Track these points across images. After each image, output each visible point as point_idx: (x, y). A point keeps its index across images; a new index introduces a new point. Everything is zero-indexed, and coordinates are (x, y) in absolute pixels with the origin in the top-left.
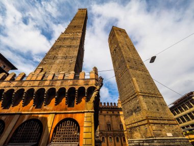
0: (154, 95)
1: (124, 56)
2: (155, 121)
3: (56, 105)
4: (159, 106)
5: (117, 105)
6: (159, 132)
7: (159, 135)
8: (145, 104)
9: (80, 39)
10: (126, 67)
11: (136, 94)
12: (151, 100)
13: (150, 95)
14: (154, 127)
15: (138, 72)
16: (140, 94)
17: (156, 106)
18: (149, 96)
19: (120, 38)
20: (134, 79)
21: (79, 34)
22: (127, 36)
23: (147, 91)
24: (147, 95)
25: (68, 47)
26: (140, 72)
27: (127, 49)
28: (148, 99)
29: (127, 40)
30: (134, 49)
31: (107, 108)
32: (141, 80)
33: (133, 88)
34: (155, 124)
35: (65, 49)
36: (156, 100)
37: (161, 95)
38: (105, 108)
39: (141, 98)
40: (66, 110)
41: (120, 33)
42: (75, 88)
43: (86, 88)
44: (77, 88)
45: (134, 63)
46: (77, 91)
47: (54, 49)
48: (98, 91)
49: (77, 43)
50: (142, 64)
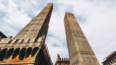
0: (88, 53)
1: (71, 29)
4: (92, 60)
5: (68, 60)
8: (82, 58)
9: (44, 20)
10: (72, 35)
11: (77, 52)
12: (86, 56)
15: (79, 38)
16: (79, 52)
17: (89, 60)
18: (85, 54)
19: (69, 19)
20: (76, 43)
21: (45, 17)
22: (74, 18)
23: (84, 50)
24: (84, 52)
25: (36, 24)
26: (81, 38)
27: (74, 25)
28: (84, 55)
30: (78, 25)
31: (64, 62)
32: (81, 43)
33: (75, 48)
35: (34, 25)
36: (90, 56)
37: (93, 53)
38: (63, 61)
39: (79, 54)
40: (17, 62)
41: (70, 16)
42: (26, 48)
43: (33, 48)
44: (27, 48)
45: (77, 33)
46: (27, 50)
47: (28, 25)
48: (40, 49)
49: (42, 22)
50: (82, 33)
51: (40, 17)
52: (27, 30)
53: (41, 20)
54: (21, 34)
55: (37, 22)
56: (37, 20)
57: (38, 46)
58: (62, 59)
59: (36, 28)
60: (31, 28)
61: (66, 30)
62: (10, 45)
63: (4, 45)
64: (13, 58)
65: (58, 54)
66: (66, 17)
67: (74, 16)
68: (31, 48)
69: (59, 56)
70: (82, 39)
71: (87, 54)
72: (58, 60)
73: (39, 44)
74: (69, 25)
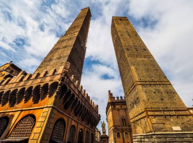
0: (158, 83)
1: (123, 44)
2: (156, 113)
3: (25, 103)
4: (164, 95)
6: (161, 126)
7: (160, 130)
8: (144, 94)
9: (75, 38)
10: (125, 56)
11: (135, 84)
12: (153, 89)
13: (152, 83)
14: (154, 120)
15: (139, 59)
16: (139, 83)
17: (160, 95)
18: (150, 85)
19: (119, 28)
20: (133, 68)
21: (76, 33)
22: (128, 24)
23: (148, 79)
24: (148, 83)
25: (64, 47)
26: (143, 59)
27: (128, 36)
28: (150, 88)
29: (128, 27)
30: (137, 35)
32: (141, 68)
33: (131, 77)
34: (155, 116)
35: (61, 50)
36: (161, 89)
37: (168, 81)
39: (140, 87)
40: (31, 106)
41: (120, 22)
42: (40, 85)
43: (50, 83)
44: (42, 85)
45: (134, 51)
46: (41, 87)
47: (52, 52)
48: (60, 85)
49: (72, 42)
50: (145, 49)
51: (69, 35)
52: (51, 60)
53: (70, 39)
54: (42, 67)
55: (64, 44)
56: (65, 40)
57: (58, 81)
58: (116, 99)
59: (63, 54)
60: (56, 56)
61: (115, 49)
62: (22, 83)
63: (15, 84)
64: (26, 101)
65: (109, 91)
66: (113, 26)
67: (127, 20)
68: (48, 84)
69: (110, 94)
70: (145, 59)
71: (155, 85)
72: (110, 101)
73: (59, 77)
74: (119, 39)
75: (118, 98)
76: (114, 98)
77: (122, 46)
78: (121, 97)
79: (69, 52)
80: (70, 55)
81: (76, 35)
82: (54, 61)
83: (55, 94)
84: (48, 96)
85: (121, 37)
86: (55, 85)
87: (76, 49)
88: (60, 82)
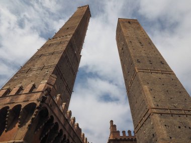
0: (183, 112)
1: (132, 55)
9: (67, 43)
10: (135, 70)
11: (149, 112)
12: (176, 121)
13: (175, 112)
15: (154, 76)
16: (155, 111)
18: (172, 115)
19: (127, 32)
20: (146, 87)
21: (69, 36)
24: (169, 111)
25: (50, 54)
26: (160, 75)
27: (139, 44)
28: (171, 119)
29: (139, 32)
30: (150, 43)
33: (144, 101)
35: (45, 58)
39: (157, 118)
41: (128, 25)
43: (23, 105)
44: (11, 107)
45: (148, 63)
46: (10, 111)
47: (33, 59)
48: (38, 108)
49: (62, 48)
50: (163, 62)
51: (59, 39)
52: (30, 70)
53: (61, 43)
54: (15, 79)
55: (51, 50)
56: (53, 44)
57: (35, 102)
58: (121, 135)
59: (48, 63)
60: (38, 64)
61: (121, 60)
65: (112, 122)
66: (119, 30)
67: (138, 23)
68: (20, 106)
69: (113, 127)
70: (164, 76)
71: (179, 115)
72: (111, 138)
73: (38, 96)
74: (127, 47)
75: (124, 132)
76: (119, 132)
77: (130, 56)
78: (129, 132)
79: (56, 61)
80: (57, 65)
81: (69, 39)
82: (34, 73)
83: (29, 122)
84: (18, 124)
85: (129, 45)
86: (31, 107)
87: (66, 57)
88: (38, 104)
